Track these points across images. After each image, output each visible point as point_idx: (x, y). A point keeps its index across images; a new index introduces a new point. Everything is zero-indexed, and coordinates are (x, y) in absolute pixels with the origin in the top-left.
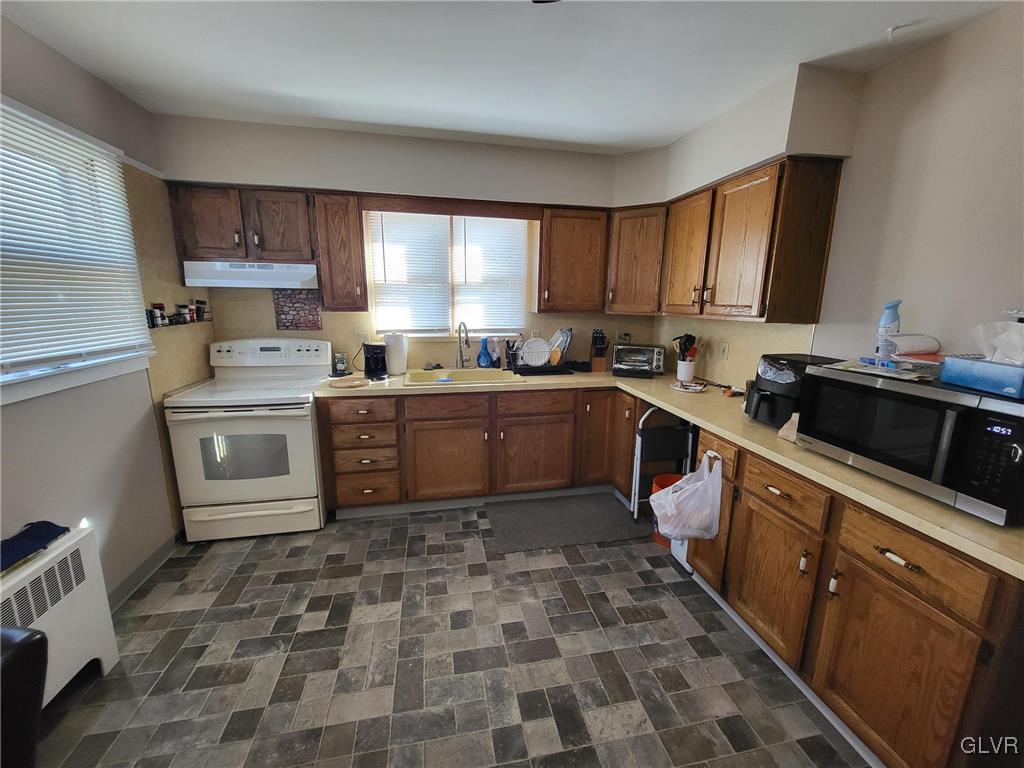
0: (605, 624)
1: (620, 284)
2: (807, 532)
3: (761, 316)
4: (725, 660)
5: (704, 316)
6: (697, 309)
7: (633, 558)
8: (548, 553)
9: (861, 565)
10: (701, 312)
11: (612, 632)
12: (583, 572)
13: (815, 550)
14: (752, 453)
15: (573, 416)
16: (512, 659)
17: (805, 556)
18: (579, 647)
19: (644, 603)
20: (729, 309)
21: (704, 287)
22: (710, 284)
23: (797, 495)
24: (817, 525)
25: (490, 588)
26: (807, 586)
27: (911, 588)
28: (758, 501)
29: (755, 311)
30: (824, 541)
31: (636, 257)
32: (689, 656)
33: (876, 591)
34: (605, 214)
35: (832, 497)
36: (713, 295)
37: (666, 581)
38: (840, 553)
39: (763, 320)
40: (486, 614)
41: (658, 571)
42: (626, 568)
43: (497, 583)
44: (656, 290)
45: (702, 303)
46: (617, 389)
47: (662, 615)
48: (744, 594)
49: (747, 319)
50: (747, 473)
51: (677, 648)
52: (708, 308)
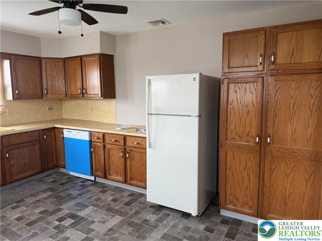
0: (74, 199)
1: (49, 87)
2: (121, 147)
3: (102, 97)
4: (109, 191)
5: (84, 98)
6: (81, 96)
7: (76, 184)
8: (43, 193)
9: (131, 148)
10: (83, 97)
11: (77, 199)
12: (60, 192)
13: (123, 150)
14: (106, 133)
15: (38, 141)
16: (48, 216)
17: (122, 152)
18: (68, 205)
19: (84, 191)
20: (92, 95)
21: (83, 89)
22: (85, 87)
23: (118, 139)
24: (123, 144)
25: (25, 208)
26: (123, 160)
27: (138, 148)
28: (110, 145)
29: (100, 95)
30: (125, 148)
31: (54, 77)
32: (101, 195)
33: (134, 152)
34: (39, 59)
35: (124, 137)
36: (86, 91)
37: (88, 185)
38: (128, 148)
39: (102, 98)
40: (29, 214)
41: (85, 183)
42: (74, 186)
43: (27, 207)
44: (64, 89)
45: (83, 94)
46: (55, 128)
47: (90, 191)
48: (111, 173)
49: (98, 98)
50: (106, 139)
51: (97, 194)
52: (85, 95)
